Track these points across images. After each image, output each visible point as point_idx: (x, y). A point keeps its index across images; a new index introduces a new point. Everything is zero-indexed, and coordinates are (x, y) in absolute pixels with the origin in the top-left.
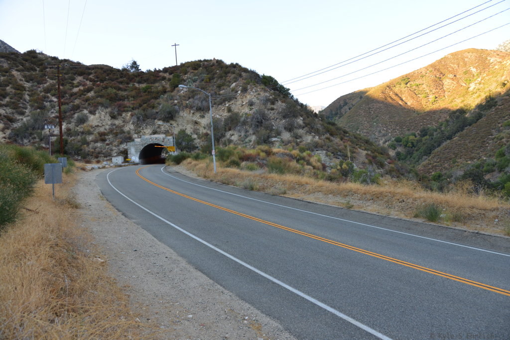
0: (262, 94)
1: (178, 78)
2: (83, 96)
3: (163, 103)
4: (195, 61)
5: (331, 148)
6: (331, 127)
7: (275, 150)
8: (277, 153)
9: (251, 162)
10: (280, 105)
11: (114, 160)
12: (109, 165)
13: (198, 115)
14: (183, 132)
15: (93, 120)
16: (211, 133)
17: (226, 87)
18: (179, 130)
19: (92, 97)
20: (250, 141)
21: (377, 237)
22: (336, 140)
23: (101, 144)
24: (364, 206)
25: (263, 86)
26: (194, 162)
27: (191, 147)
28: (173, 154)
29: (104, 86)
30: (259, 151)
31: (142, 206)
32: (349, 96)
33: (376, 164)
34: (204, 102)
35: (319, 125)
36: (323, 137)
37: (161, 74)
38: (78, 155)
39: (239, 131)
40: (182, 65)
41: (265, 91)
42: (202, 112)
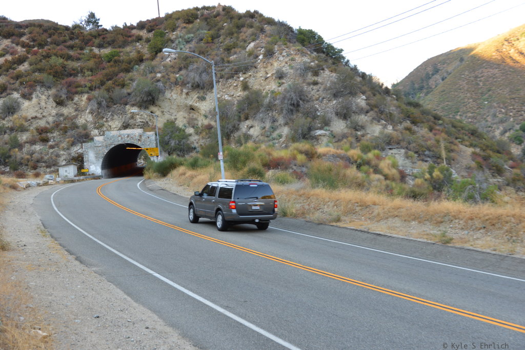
0: (298, 59)
1: (161, 37)
2: (11, 71)
3: (138, 79)
4: (189, 10)
5: (414, 145)
6: (412, 109)
7: (321, 149)
8: (324, 155)
9: (282, 170)
10: (328, 76)
11: (62, 171)
12: (54, 180)
13: (195, 95)
14: (171, 124)
15: (28, 108)
16: (217, 124)
17: (239, 49)
18: (165, 121)
19: (26, 71)
20: (280, 136)
21: (492, 290)
22: (422, 131)
23: (42, 147)
24: (471, 239)
25: (299, 47)
26: (190, 173)
27: (184, 149)
28: (156, 161)
29: (44, 53)
30: (295, 152)
31: (107, 245)
32: (441, 59)
33: (490, 169)
34: (204, 75)
35: (392, 106)
36: (400, 127)
37: (134, 32)
38: (5, 164)
39: (262, 121)
40: (169, 17)
41: (303, 54)
42: (201, 92)
